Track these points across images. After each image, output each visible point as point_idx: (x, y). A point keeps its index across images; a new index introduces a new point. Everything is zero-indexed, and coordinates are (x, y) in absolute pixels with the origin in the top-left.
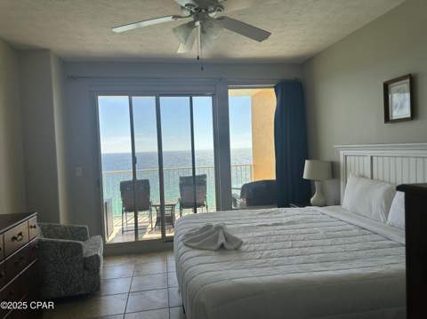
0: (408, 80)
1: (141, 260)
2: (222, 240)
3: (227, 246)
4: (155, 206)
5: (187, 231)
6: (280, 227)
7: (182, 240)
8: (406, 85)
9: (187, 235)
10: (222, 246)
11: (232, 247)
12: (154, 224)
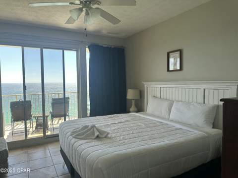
0: (179, 52)
1: (31, 151)
2: (97, 133)
3: (101, 136)
4: (35, 117)
5: (72, 130)
6: (122, 124)
7: (71, 135)
8: (178, 54)
9: (73, 133)
10: (98, 137)
11: (104, 136)
12: (34, 128)
